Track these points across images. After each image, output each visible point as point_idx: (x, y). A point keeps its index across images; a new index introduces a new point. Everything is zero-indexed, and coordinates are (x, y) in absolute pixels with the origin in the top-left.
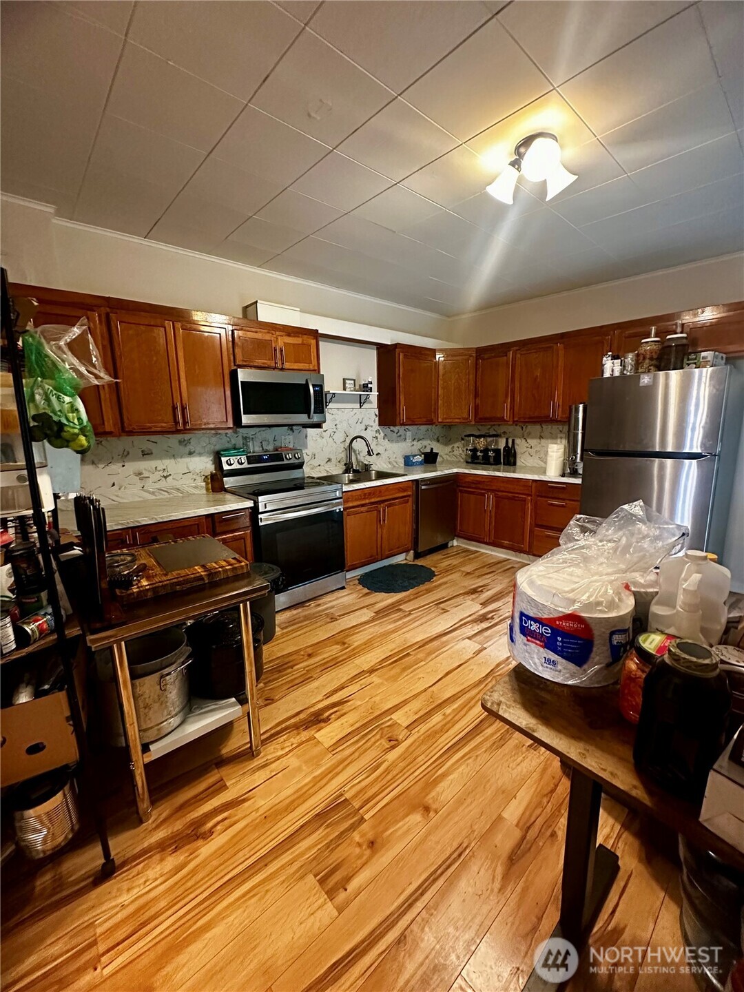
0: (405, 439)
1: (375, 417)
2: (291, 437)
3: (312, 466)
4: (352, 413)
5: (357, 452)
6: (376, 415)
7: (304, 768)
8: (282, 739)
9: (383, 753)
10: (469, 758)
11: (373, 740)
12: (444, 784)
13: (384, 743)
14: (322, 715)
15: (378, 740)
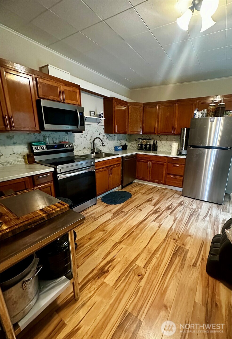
0: (115, 140)
1: (103, 129)
2: (67, 137)
3: (77, 151)
4: (94, 127)
5: (96, 145)
6: (103, 128)
7: (104, 301)
8: (88, 287)
9: (138, 283)
10: (173, 277)
11: (132, 277)
12: (168, 292)
13: (137, 277)
14: (104, 269)
15: (134, 277)
